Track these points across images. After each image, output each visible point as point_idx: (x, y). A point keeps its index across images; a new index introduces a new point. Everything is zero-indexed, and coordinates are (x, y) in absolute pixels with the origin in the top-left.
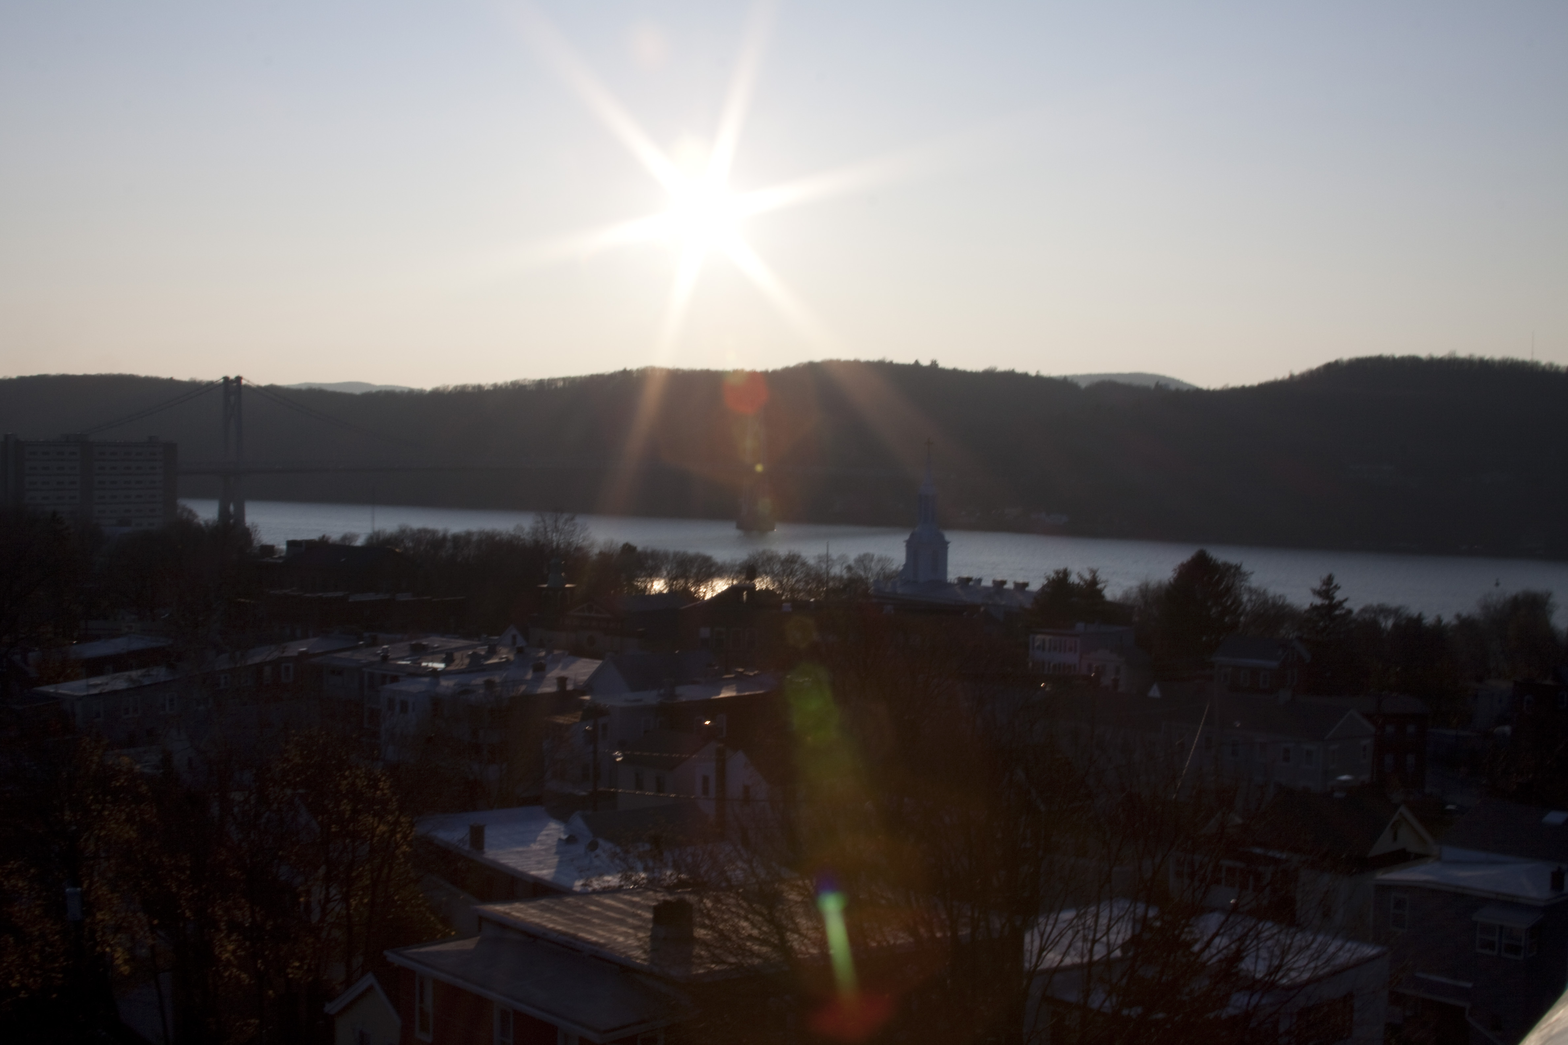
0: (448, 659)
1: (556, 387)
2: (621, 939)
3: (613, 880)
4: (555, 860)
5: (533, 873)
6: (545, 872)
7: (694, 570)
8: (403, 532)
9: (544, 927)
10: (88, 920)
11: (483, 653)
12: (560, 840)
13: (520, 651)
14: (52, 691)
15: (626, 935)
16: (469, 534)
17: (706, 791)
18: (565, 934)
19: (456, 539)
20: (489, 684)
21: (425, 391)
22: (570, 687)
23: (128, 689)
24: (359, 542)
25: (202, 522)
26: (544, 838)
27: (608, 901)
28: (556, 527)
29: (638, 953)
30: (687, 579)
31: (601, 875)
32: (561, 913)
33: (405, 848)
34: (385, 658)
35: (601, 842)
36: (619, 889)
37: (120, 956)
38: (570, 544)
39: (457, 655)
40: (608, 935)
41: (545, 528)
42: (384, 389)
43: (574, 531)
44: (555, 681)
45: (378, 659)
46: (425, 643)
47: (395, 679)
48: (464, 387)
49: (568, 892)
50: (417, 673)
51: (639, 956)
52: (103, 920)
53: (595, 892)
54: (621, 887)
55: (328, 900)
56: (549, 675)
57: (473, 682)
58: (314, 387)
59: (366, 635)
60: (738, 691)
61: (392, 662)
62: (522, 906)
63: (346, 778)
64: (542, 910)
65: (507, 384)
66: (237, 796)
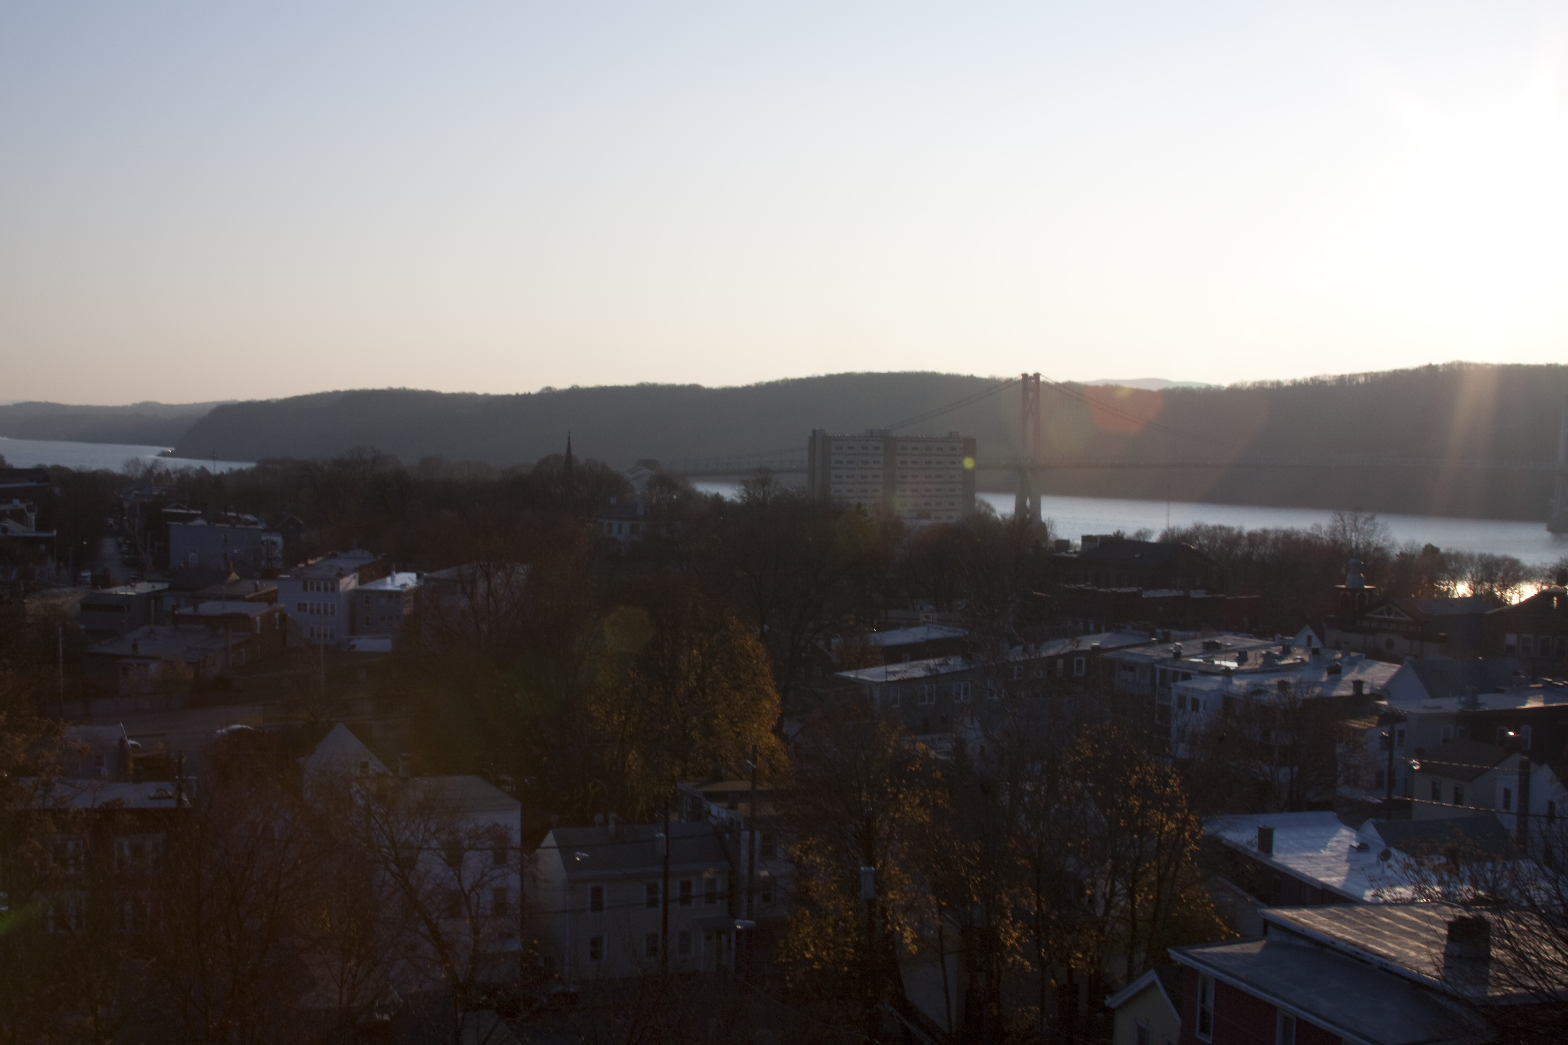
0: (1242, 659)
1: (1358, 383)
2: (1412, 953)
3: (1405, 892)
4: (1346, 868)
5: (1322, 879)
6: (1334, 879)
7: (1500, 574)
8: (1198, 528)
9: (1333, 936)
10: (880, 899)
11: (1277, 653)
12: (1352, 847)
13: (1315, 652)
14: (852, 676)
15: (1418, 950)
16: (1265, 532)
17: (1507, 805)
18: (1354, 944)
19: (1252, 536)
20: (1283, 685)
21: (1223, 387)
22: (1366, 691)
23: (926, 677)
24: (1154, 539)
25: (999, 517)
26: (1334, 844)
27: (1400, 914)
28: (1355, 526)
29: (1431, 969)
30: (1492, 582)
31: (1392, 886)
32: (1350, 923)
33: (1193, 846)
34: (1177, 655)
35: (1394, 851)
36: (1412, 902)
37: (908, 935)
38: (1369, 544)
39: (1250, 654)
40: (1399, 948)
41: (1344, 528)
42: (1180, 385)
43: (1373, 531)
44: (1352, 684)
45: (1171, 655)
46: (1218, 641)
47: (1186, 677)
48: (1262, 383)
49: (1358, 901)
50: (1209, 671)
51: (1430, 972)
52: (894, 900)
53: (1386, 903)
54: (1414, 899)
55: (1113, 893)
56: (1345, 678)
57: (1267, 682)
58: (1111, 383)
59: (1159, 631)
60: (1545, 702)
61: (1185, 659)
62: (1310, 913)
63: (1135, 773)
64: (1329, 918)
65: (1307, 379)
66: (1028, 787)
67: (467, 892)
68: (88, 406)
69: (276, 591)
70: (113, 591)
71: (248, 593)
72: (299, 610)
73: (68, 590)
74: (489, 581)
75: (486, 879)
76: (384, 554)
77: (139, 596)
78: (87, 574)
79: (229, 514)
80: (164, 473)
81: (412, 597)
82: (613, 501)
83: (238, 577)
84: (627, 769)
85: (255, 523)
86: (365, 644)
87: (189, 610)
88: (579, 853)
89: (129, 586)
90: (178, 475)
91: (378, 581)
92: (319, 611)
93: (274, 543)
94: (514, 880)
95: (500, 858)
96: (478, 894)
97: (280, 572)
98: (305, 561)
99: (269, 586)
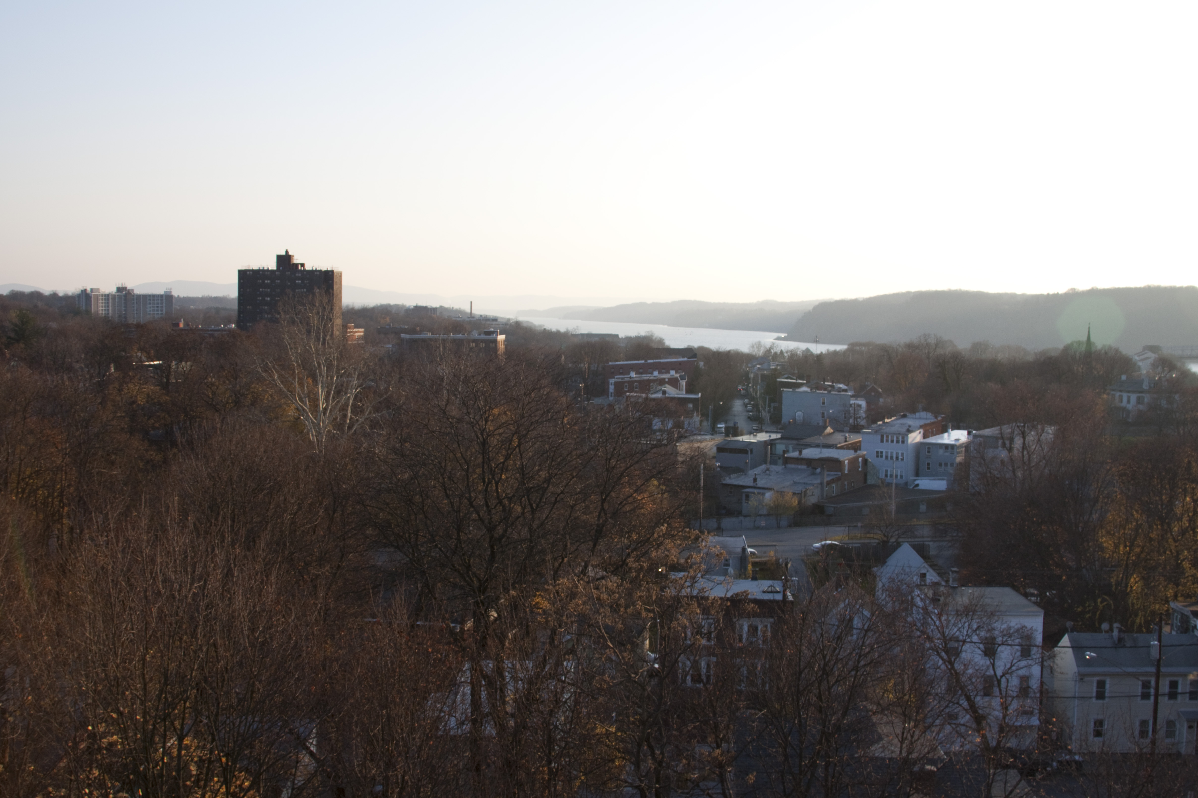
67: (999, 678)
68: (724, 303)
69: (860, 442)
70: (740, 438)
71: (840, 443)
72: (877, 456)
73: (708, 437)
74: (1024, 438)
75: (1014, 668)
76: (943, 416)
77: (759, 443)
78: (722, 426)
79: (826, 383)
80: (779, 352)
81: (963, 449)
82: (1124, 377)
83: (832, 431)
84: (1129, 589)
85: (845, 391)
86: (926, 483)
87: (795, 454)
88: (1088, 653)
89: (752, 435)
90: (789, 354)
91: (937, 436)
92: (892, 458)
93: (860, 406)
94: (1036, 670)
95: (1026, 653)
96: (1008, 680)
97: (863, 427)
98: (882, 419)
99: (854, 438)
